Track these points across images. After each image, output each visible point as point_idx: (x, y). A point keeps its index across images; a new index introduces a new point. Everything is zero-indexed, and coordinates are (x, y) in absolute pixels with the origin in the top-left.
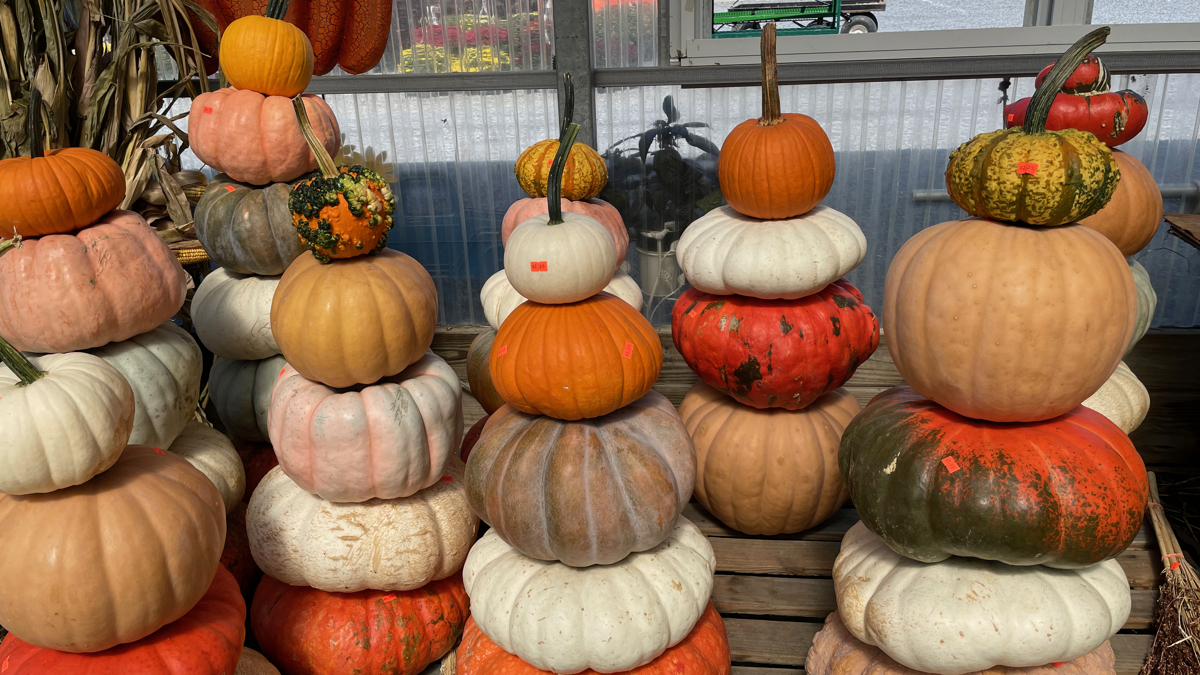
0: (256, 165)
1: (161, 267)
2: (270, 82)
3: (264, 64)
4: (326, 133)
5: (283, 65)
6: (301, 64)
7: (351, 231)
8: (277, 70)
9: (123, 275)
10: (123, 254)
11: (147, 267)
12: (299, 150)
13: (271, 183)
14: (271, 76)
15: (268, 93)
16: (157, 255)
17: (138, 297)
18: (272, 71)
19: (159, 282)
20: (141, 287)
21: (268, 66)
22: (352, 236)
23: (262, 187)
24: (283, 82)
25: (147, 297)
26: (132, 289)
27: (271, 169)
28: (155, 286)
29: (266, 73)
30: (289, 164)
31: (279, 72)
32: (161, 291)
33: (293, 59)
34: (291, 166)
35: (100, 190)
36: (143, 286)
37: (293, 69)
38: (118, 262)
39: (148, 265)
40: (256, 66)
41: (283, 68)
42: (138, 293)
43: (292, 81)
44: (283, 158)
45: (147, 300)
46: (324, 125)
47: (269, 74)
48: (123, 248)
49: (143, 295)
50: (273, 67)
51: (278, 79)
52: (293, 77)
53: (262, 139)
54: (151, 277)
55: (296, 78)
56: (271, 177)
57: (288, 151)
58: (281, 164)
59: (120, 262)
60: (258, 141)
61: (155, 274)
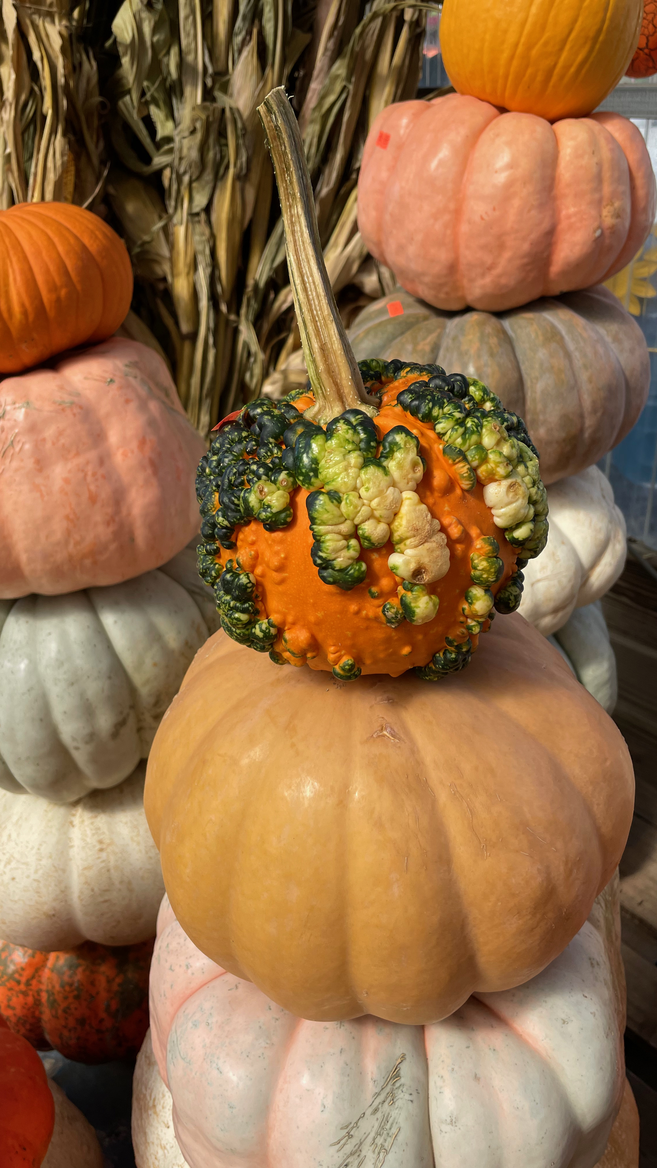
0: (437, 269)
1: (126, 479)
2: (510, 78)
3: (505, 32)
4: (606, 212)
5: (547, 35)
6: (592, 34)
7: (318, 623)
8: (529, 47)
9: (36, 488)
10: (49, 445)
11: (89, 478)
12: (526, 247)
13: (468, 309)
14: (515, 63)
15: (507, 105)
16: (125, 455)
17: (58, 535)
18: (520, 49)
19: (110, 510)
20: (67, 517)
21: (511, 38)
22: (320, 637)
23: (451, 314)
24: (540, 78)
25: (77, 537)
26: (48, 519)
27: (465, 282)
28: (98, 517)
29: (505, 55)
30: (500, 276)
31: (534, 52)
32: (111, 529)
33: (575, 21)
34: (503, 281)
35: (27, 304)
36: (72, 516)
37: (568, 47)
38: (32, 460)
39: (94, 474)
40: (488, 37)
41: (546, 44)
42: (58, 527)
43: (562, 77)
44: (488, 259)
45: (77, 543)
46: (607, 189)
47: (512, 57)
48: (50, 432)
49: (68, 533)
50: (523, 40)
51: (529, 71)
52: (567, 67)
53: (458, 213)
54: (93, 499)
55: (573, 70)
56: (463, 298)
57: (501, 247)
58: (483, 275)
59: (38, 462)
60: (447, 217)
61: (105, 492)
